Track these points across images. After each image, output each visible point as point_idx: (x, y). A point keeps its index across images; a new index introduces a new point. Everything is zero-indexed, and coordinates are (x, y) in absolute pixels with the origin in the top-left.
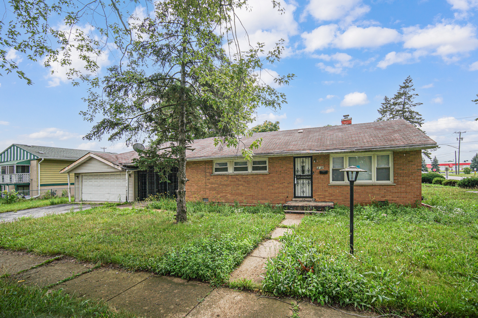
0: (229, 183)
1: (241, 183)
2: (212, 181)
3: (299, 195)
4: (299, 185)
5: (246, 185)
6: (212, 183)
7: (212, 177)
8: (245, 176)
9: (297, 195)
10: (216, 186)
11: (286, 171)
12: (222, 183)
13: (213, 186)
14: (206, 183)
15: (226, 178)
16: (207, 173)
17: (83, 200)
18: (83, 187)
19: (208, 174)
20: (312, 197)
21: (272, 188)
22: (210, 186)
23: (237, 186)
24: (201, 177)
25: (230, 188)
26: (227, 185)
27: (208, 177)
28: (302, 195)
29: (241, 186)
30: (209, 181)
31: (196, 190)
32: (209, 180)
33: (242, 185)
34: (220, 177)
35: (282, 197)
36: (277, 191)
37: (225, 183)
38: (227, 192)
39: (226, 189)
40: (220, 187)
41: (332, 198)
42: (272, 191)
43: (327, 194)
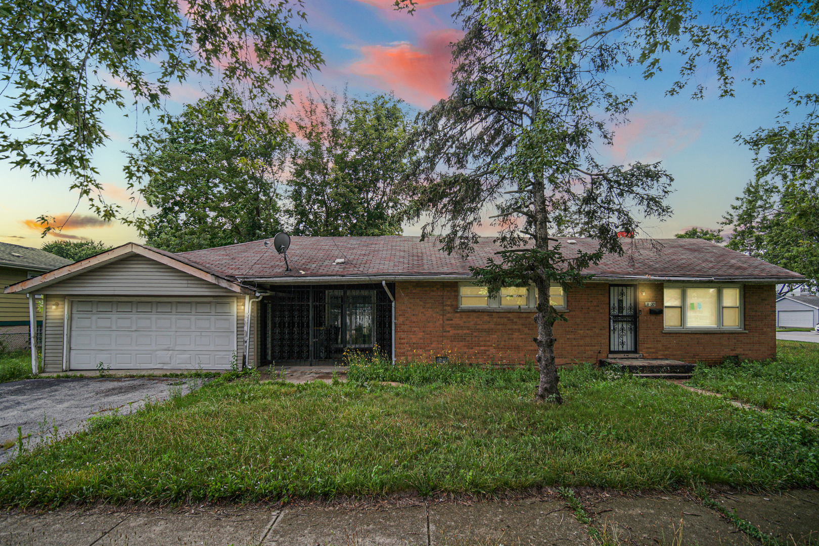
0: (493, 326)
1: (516, 327)
2: (458, 322)
3: (616, 349)
4: (616, 332)
5: (526, 330)
6: (457, 327)
7: (458, 315)
8: (524, 315)
9: (612, 349)
10: (465, 332)
11: (597, 308)
12: (478, 327)
13: (460, 332)
14: (443, 327)
15: (486, 318)
16: (446, 305)
17: (72, 368)
18: (73, 333)
19: (448, 308)
20: (635, 351)
21: (573, 336)
22: (452, 332)
23: (510, 332)
24: (434, 315)
25: (495, 336)
26: (489, 331)
27: (449, 315)
28: (621, 349)
29: (517, 334)
30: (451, 322)
31: (422, 341)
32: (452, 320)
33: (519, 330)
34: (475, 314)
35: (590, 353)
36: (582, 342)
37: (486, 327)
38: (489, 343)
39: (488, 339)
40: (475, 334)
41: (666, 352)
42: (574, 343)
43: (659, 346)
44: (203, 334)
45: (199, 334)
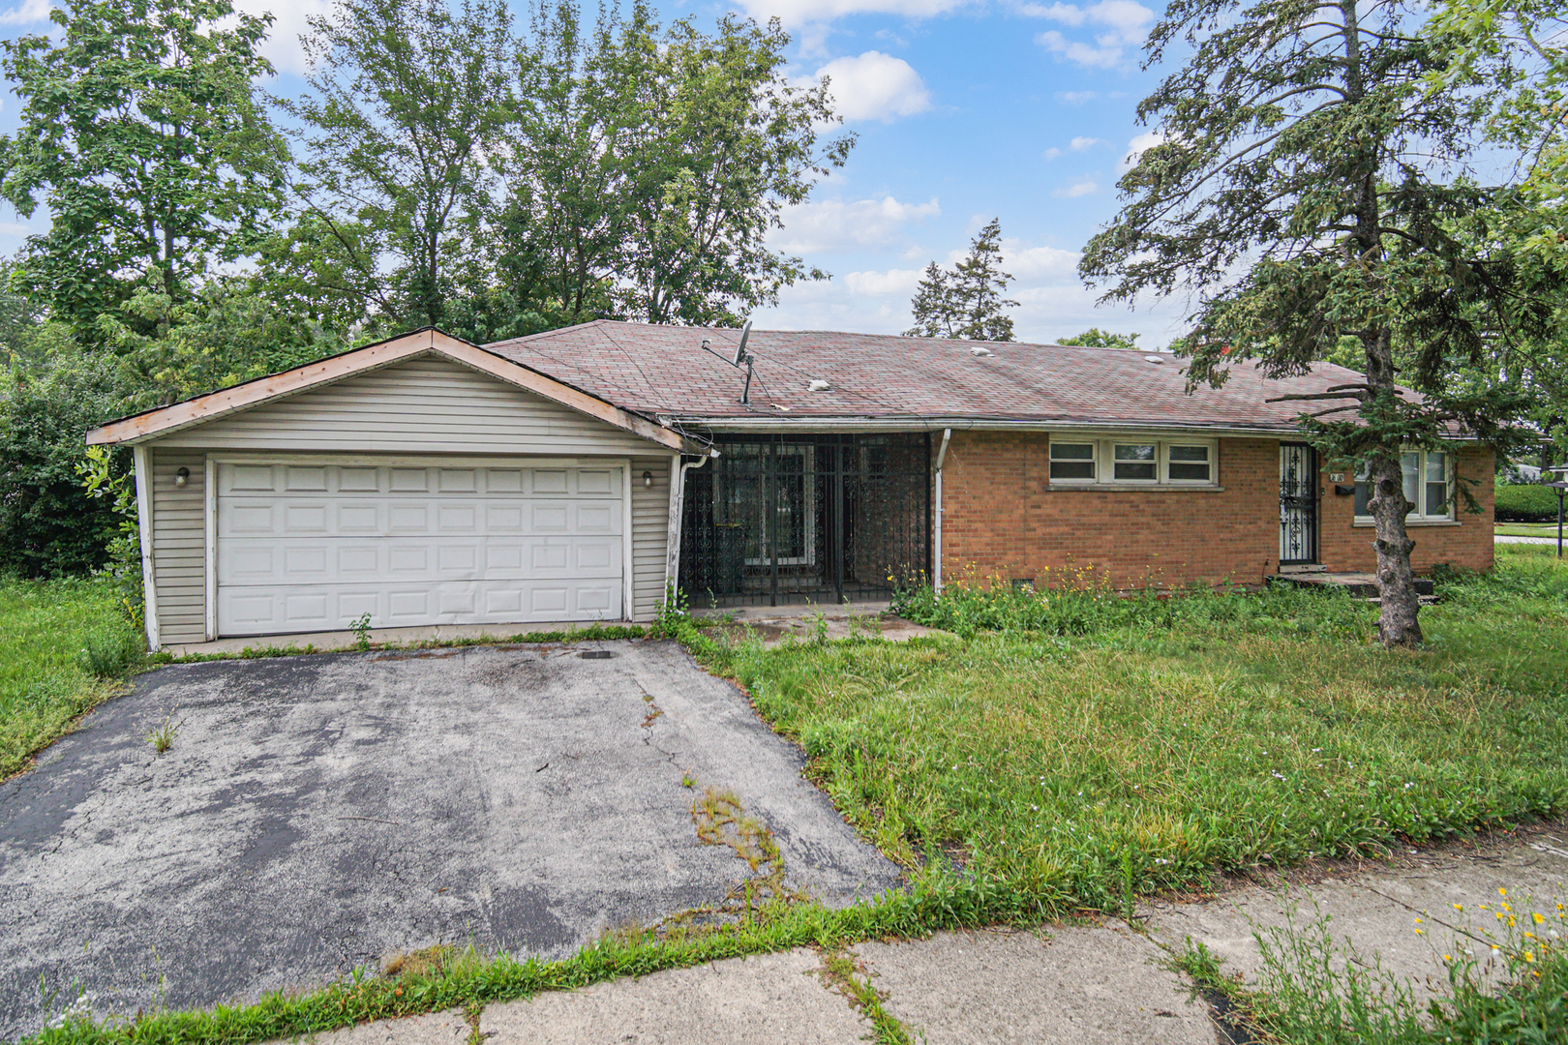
0: (1106, 519)
1: (1143, 520)
2: (1049, 511)
3: (1287, 557)
4: (1288, 527)
5: (1159, 526)
6: (1049, 521)
7: (1050, 497)
8: (1155, 497)
10: (1061, 529)
11: (1264, 485)
12: (1084, 520)
13: (1053, 530)
14: (1025, 521)
15: (1096, 502)
16: (1029, 479)
17: (223, 632)
18: (224, 545)
19: (1034, 485)
20: (1314, 559)
21: (1229, 536)
22: (1041, 531)
23: (1134, 529)
24: (1010, 497)
25: (1110, 537)
26: (1101, 529)
27: (1035, 498)
28: (1293, 556)
29: (1145, 532)
30: (1038, 511)
31: (988, 549)
32: (1039, 507)
33: (1149, 526)
34: (1079, 496)
35: (1252, 565)
36: (1242, 546)
37: (1095, 519)
38: (1100, 551)
39: (1099, 542)
40: (1078, 533)
41: (1358, 561)
42: (1231, 547)
43: (1348, 549)
44: (551, 541)
45: (541, 541)
